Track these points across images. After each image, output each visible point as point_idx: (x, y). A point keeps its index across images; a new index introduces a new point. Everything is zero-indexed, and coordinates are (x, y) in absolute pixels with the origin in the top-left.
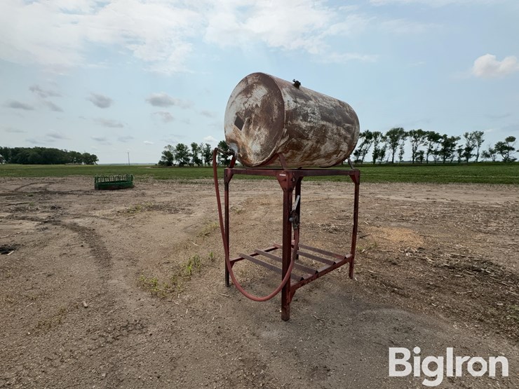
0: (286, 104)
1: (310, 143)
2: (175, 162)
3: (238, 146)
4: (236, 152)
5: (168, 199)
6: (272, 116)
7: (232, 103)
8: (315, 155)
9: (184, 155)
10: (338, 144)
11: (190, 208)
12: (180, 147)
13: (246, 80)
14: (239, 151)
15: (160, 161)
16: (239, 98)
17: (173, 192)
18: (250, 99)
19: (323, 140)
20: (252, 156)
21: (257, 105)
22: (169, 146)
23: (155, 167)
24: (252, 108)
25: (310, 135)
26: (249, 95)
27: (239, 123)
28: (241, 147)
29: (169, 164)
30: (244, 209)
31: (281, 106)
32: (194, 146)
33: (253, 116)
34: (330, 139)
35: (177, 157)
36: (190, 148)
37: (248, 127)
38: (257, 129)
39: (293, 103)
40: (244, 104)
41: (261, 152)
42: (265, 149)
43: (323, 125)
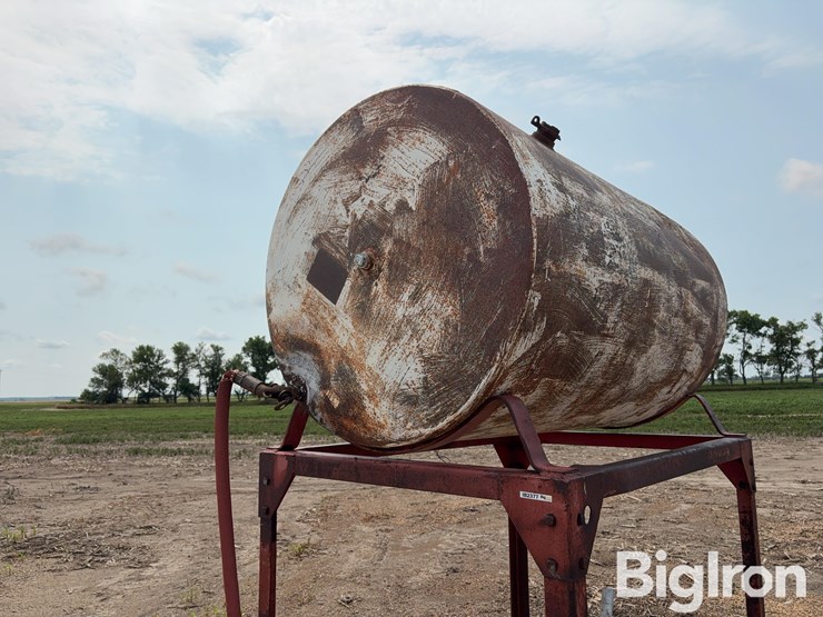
0: (533, 190)
1: (609, 348)
2: (126, 392)
3: (321, 363)
4: (313, 386)
5: (83, 511)
6: (471, 243)
7: (296, 203)
8: (615, 390)
9: (151, 373)
10: (680, 350)
11: (146, 541)
12: (144, 355)
13: (354, 117)
14: (324, 385)
15: (87, 392)
16: (324, 183)
17: (105, 484)
18: (374, 185)
19: (646, 334)
20: (385, 404)
21: (402, 206)
22: (116, 352)
23: (70, 405)
24: (384, 216)
25: (612, 318)
26: (368, 171)
27: (325, 274)
28: (332, 365)
29: (111, 398)
30: (315, 539)
31: (516, 201)
32: (180, 350)
33: (388, 246)
34: (663, 333)
35: (133, 381)
36: (171, 356)
37: (364, 291)
38: (405, 297)
39: (555, 191)
40: (346, 204)
41: (426, 388)
42: (444, 378)
43: (646, 283)
